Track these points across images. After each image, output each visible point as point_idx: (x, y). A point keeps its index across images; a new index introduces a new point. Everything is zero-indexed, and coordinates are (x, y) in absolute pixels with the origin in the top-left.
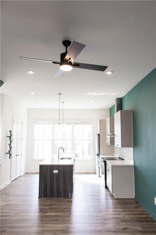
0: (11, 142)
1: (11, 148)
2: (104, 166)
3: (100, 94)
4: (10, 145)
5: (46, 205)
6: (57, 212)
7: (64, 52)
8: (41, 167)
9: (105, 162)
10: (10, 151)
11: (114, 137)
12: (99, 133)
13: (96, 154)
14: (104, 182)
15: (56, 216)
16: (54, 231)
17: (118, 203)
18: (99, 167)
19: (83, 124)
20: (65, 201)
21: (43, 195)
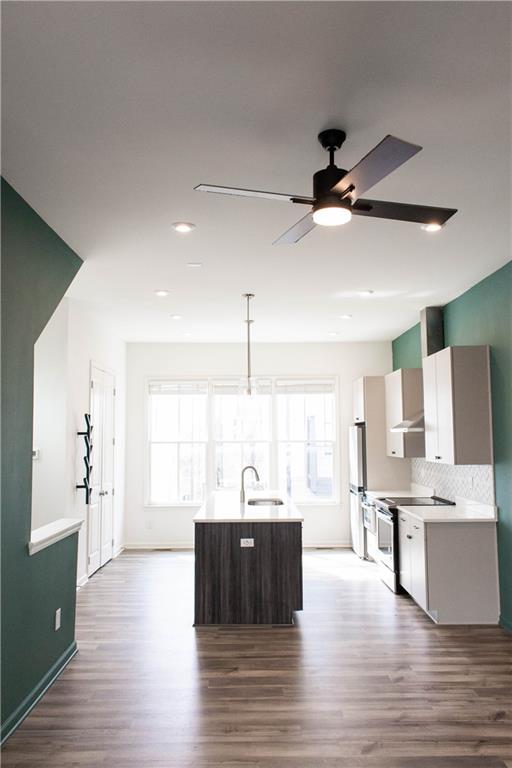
0: (89, 449)
1: (89, 470)
2: (392, 524)
3: (379, 294)
4: (87, 459)
5: (226, 648)
6: (267, 667)
7: (325, 168)
8: (202, 529)
9: (395, 513)
10: (86, 480)
11: (423, 433)
12: (361, 420)
13: (353, 486)
14: (392, 576)
15: (268, 680)
16: (280, 725)
17: (452, 638)
18: (365, 529)
19: (306, 392)
20: (281, 636)
21: (208, 617)
